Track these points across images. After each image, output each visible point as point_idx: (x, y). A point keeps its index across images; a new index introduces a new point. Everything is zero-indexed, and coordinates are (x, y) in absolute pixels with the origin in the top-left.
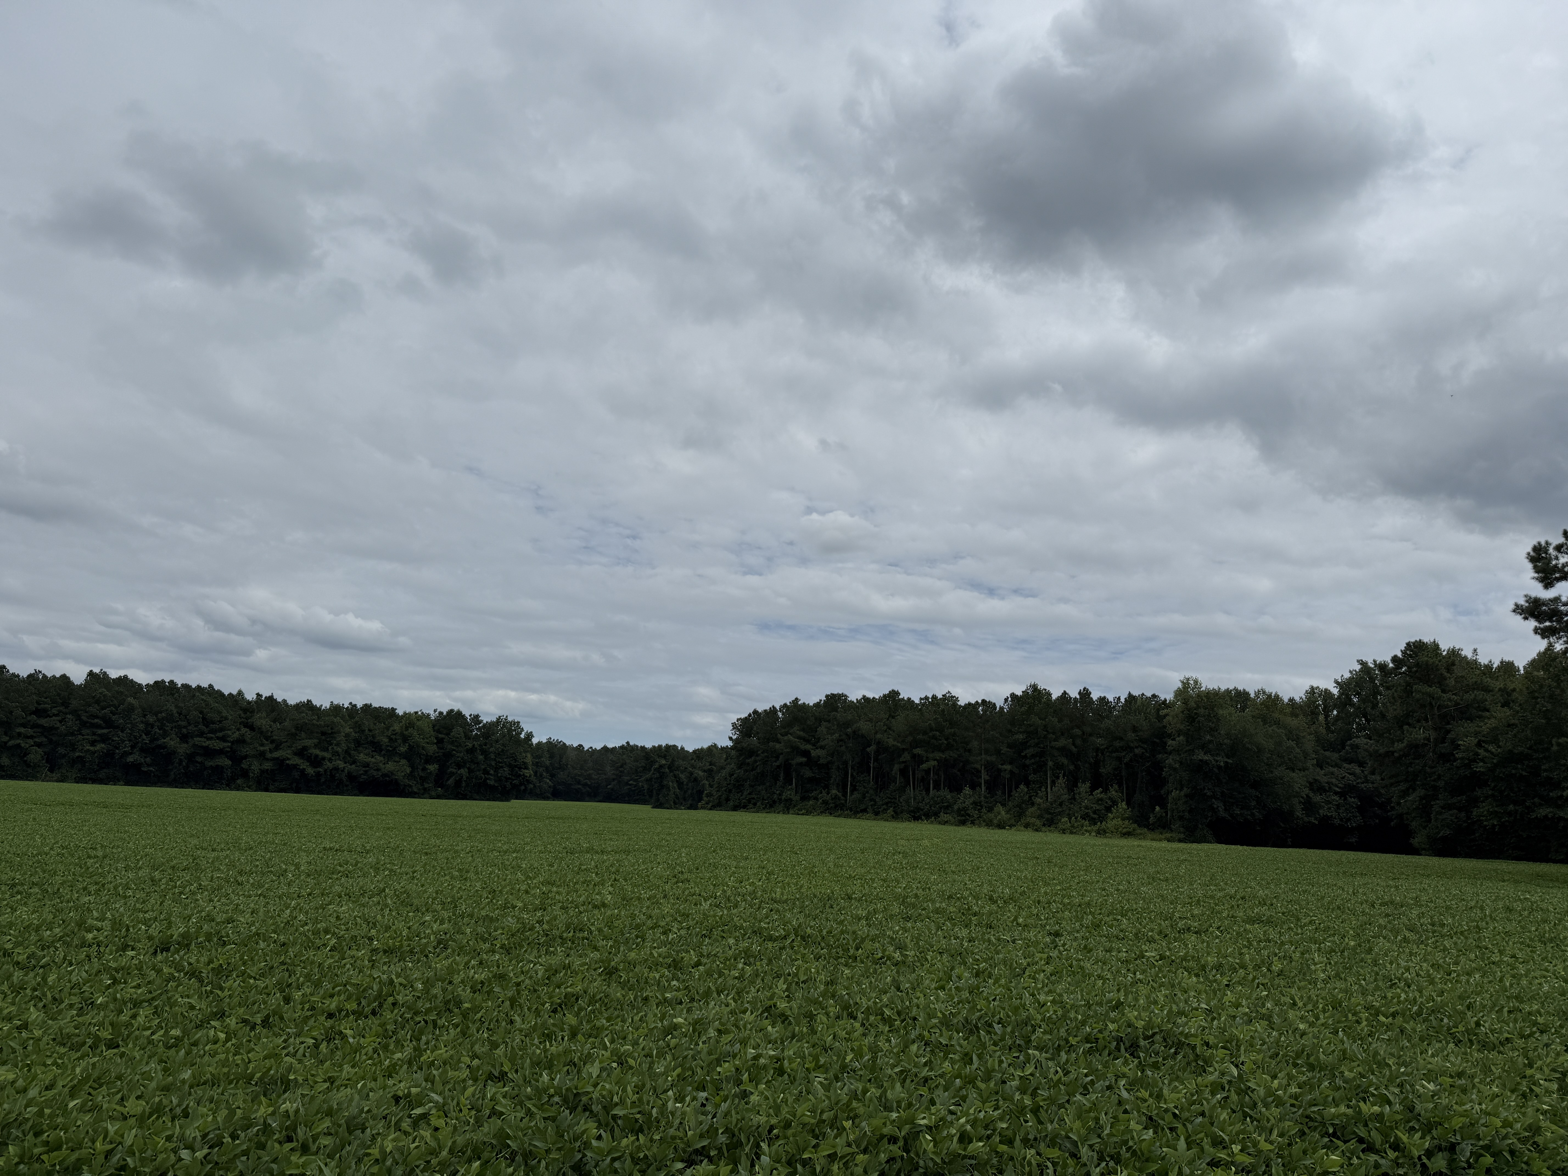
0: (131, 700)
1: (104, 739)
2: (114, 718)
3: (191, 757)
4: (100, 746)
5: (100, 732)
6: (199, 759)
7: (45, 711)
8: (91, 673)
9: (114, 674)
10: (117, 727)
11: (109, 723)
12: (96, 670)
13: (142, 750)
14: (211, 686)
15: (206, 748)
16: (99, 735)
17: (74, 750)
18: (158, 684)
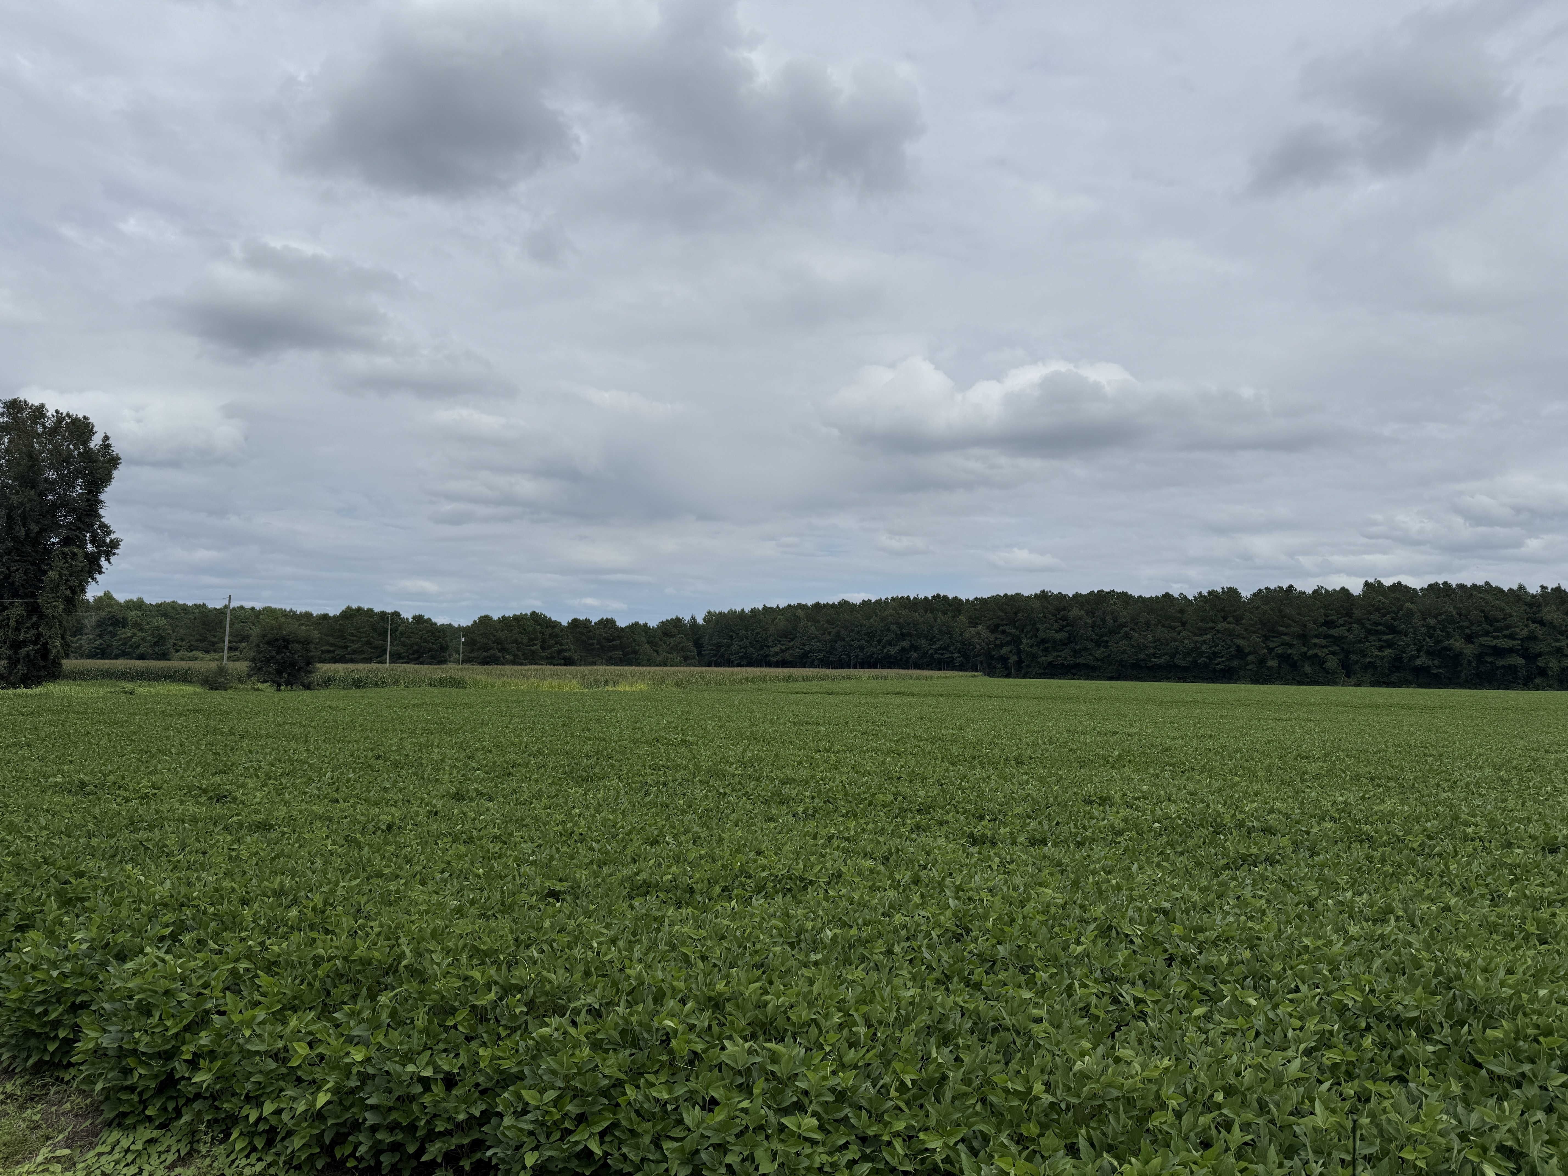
0: (1408, 605)
1: (1390, 644)
2: (1395, 623)
3: (1480, 657)
4: (1387, 652)
5: (1385, 637)
6: (1489, 659)
7: (1332, 622)
8: (1367, 584)
9: (1388, 582)
10: (1400, 632)
11: (1392, 630)
12: (1371, 580)
13: (1430, 653)
14: (1487, 583)
15: (1495, 647)
16: (1386, 641)
17: (1365, 656)
18: (1433, 587)
